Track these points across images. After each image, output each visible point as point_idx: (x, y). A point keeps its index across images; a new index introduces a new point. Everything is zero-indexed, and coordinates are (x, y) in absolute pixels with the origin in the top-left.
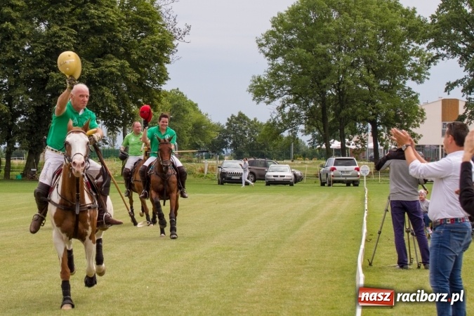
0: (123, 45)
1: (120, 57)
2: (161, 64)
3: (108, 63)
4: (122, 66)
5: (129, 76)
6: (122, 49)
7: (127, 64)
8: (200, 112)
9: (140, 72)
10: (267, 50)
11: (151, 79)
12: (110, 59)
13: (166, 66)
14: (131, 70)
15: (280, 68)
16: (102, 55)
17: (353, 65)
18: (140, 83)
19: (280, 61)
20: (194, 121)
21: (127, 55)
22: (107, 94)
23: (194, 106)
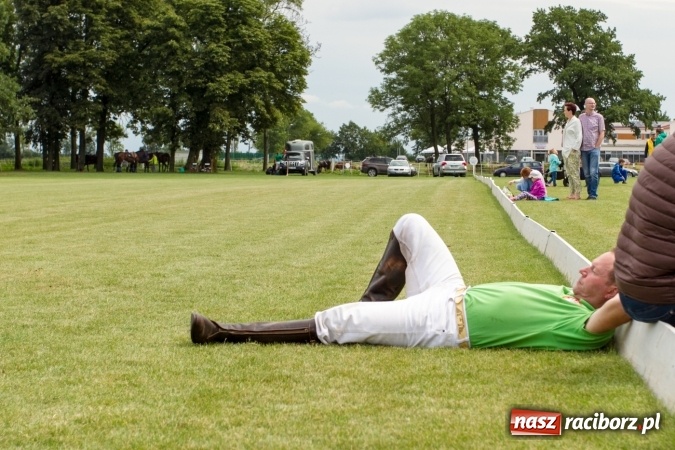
0: (269, 60)
1: (266, 69)
2: (300, 75)
3: (257, 74)
4: (269, 77)
5: (275, 85)
6: (268, 64)
7: (273, 75)
8: (315, 121)
9: (283, 82)
10: (383, 66)
11: (292, 88)
12: (258, 71)
13: (304, 77)
14: (275, 80)
15: (394, 81)
16: (252, 67)
17: (457, 78)
18: (283, 92)
19: (393, 75)
20: (311, 129)
21: (272, 69)
22: (257, 100)
23: (311, 115)
